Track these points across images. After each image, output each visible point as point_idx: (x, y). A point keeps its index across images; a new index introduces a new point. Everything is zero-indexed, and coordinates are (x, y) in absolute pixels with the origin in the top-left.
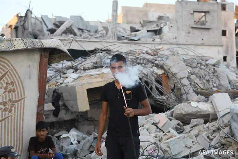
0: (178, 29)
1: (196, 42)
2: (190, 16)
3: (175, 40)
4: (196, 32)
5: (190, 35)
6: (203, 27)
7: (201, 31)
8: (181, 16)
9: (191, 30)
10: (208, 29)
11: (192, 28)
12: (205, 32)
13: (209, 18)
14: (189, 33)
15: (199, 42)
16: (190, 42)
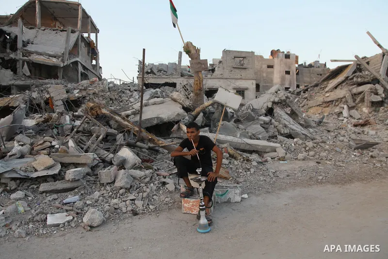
0: (224, 68)
1: (236, 77)
2: (233, 60)
3: (221, 76)
4: (237, 71)
5: (233, 72)
6: (242, 67)
7: (240, 70)
8: (226, 60)
9: (232, 69)
10: (245, 68)
11: (233, 68)
12: (243, 71)
13: (245, 61)
14: (231, 71)
15: (239, 77)
16: (232, 77)
